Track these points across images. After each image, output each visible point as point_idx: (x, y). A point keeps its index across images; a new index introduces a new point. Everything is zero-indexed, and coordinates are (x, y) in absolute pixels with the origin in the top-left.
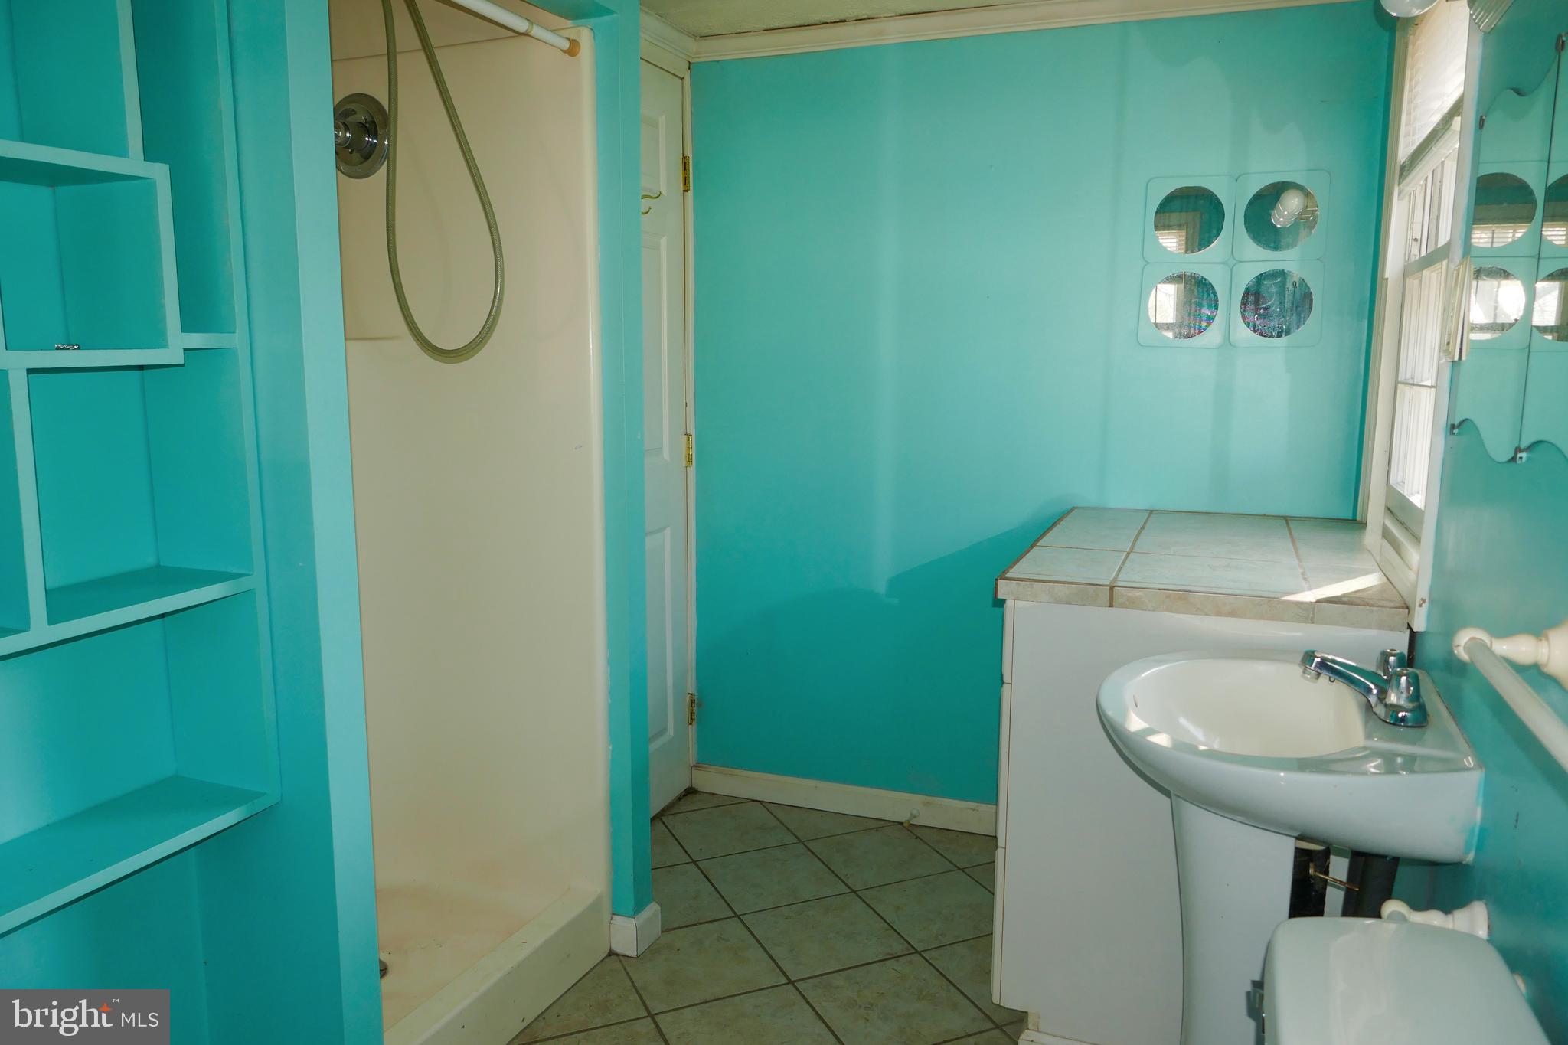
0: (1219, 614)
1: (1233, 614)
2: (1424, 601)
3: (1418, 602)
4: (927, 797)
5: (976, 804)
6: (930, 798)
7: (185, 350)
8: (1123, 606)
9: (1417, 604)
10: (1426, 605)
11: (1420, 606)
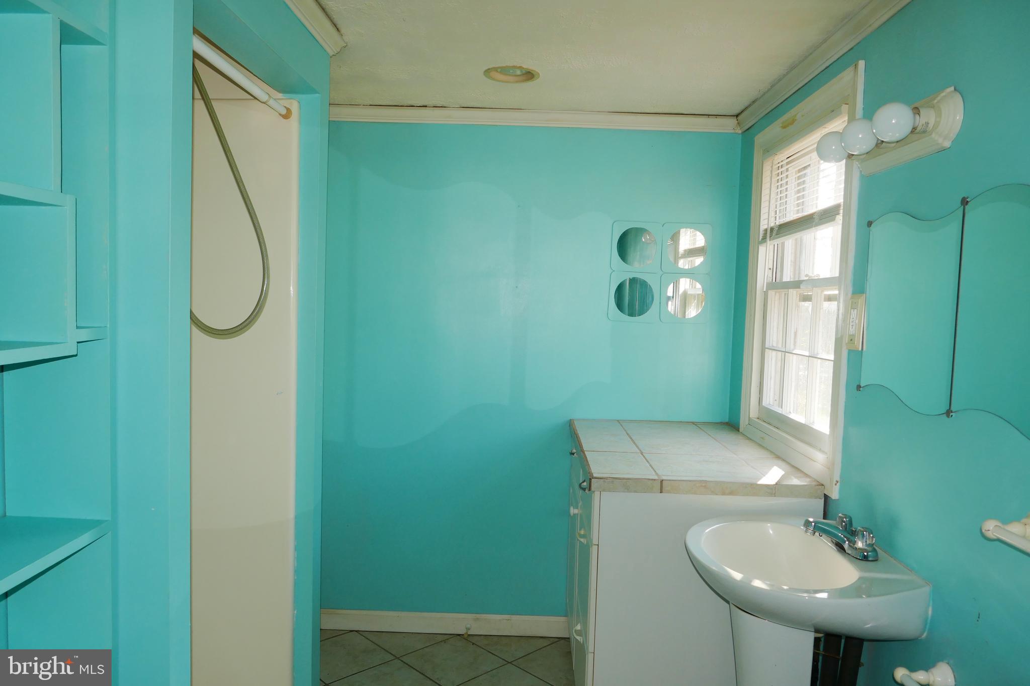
0: (724, 494)
1: (731, 493)
2: (837, 482)
3: (835, 482)
4: (475, 615)
5: (509, 616)
6: (478, 615)
7: (78, 343)
8: (669, 492)
9: (834, 484)
10: (838, 484)
11: (836, 485)
